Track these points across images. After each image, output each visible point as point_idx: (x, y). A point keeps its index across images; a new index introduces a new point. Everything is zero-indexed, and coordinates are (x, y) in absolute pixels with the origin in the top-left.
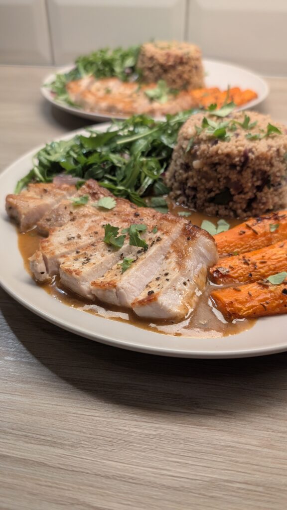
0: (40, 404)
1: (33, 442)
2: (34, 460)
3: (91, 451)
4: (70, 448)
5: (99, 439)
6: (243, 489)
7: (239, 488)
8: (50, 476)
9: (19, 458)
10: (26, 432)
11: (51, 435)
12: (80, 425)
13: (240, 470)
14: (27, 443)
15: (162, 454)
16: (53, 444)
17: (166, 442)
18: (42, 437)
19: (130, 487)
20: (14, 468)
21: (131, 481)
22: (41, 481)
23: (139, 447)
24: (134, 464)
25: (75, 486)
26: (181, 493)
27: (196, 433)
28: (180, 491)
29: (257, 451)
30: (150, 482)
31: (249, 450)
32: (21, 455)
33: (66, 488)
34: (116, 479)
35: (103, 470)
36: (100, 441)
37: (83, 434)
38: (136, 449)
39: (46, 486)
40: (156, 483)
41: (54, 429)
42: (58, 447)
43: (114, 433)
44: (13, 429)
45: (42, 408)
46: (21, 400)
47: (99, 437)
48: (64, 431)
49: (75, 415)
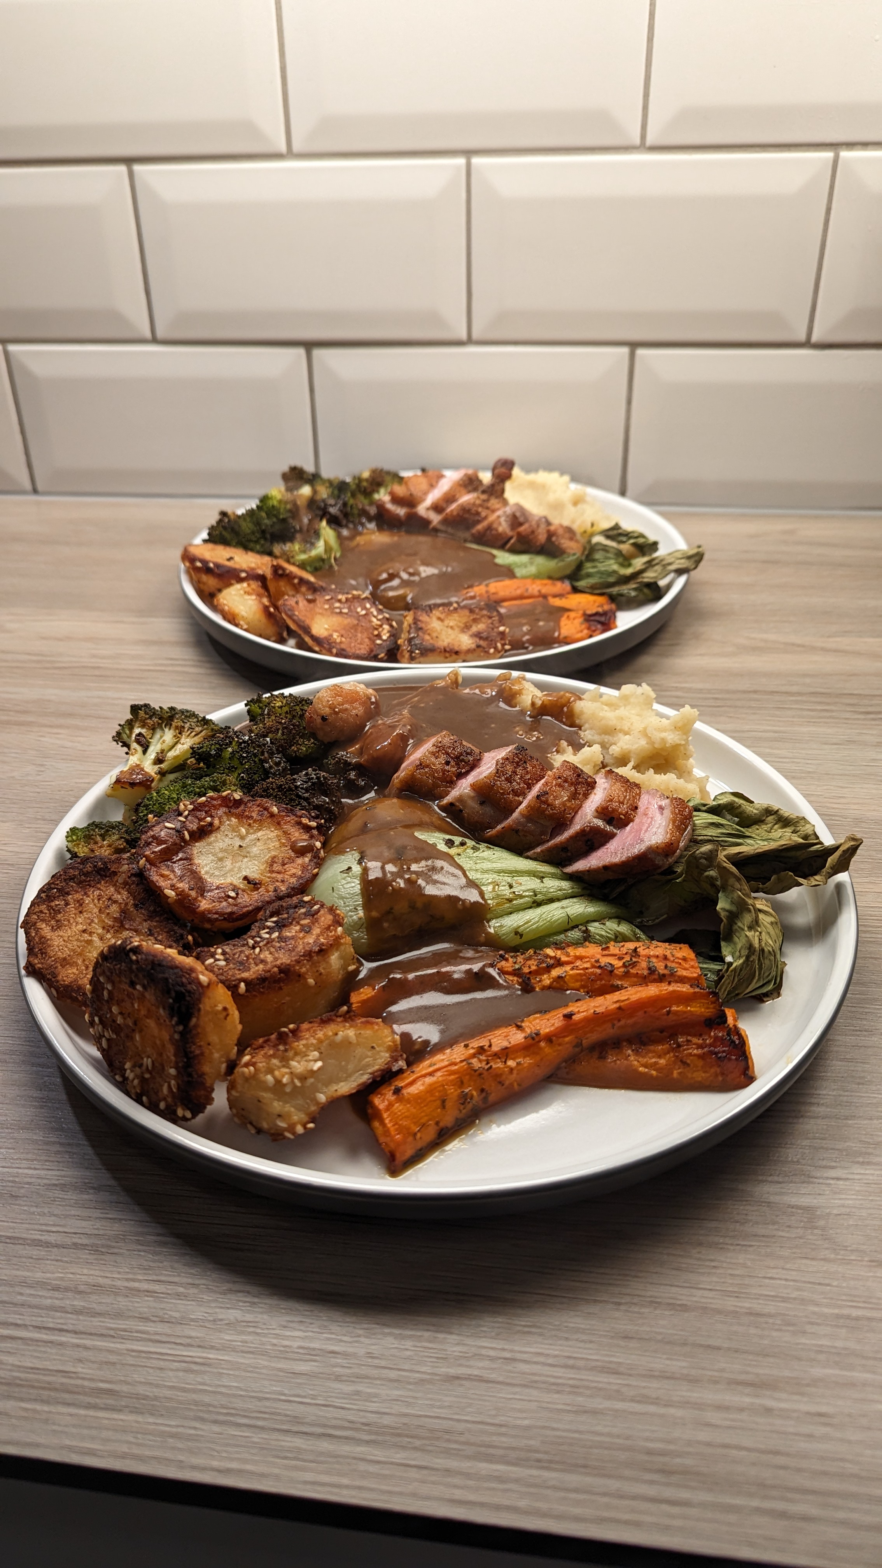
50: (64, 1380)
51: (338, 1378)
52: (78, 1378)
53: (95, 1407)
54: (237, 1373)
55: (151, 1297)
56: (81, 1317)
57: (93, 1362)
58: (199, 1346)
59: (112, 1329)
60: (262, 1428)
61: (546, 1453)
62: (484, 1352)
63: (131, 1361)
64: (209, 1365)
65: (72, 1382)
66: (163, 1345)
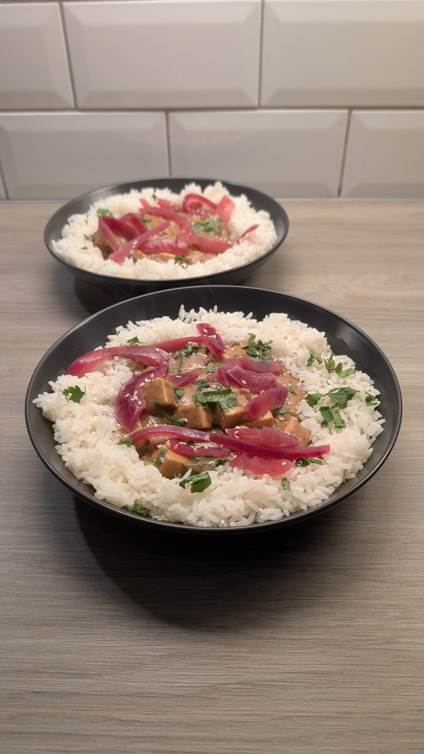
0: (66, 643)
1: (65, 676)
2: (69, 691)
3: (114, 677)
4: (97, 677)
5: (120, 666)
6: (236, 688)
7: (232, 688)
8: (83, 702)
9: (57, 692)
10: (58, 669)
11: (79, 668)
12: (102, 656)
13: (233, 674)
14: (60, 678)
15: (172, 670)
16: (82, 676)
17: (174, 660)
18: (72, 672)
19: (148, 700)
20: (53, 701)
21: (149, 695)
22: (76, 707)
23: (153, 667)
24: (151, 681)
25: (105, 706)
26: (188, 698)
27: (199, 648)
28: (187, 697)
29: (248, 656)
30: (163, 694)
31: (240, 656)
32: (57, 689)
33: (98, 709)
34: (137, 696)
35: (126, 690)
36: (121, 668)
37: (105, 664)
38: (150, 669)
39: (81, 710)
40: (168, 694)
41: (81, 663)
42: (87, 678)
43: (132, 658)
44: (46, 668)
45: (68, 646)
46: (48, 642)
47: (119, 664)
48: (90, 663)
49: (98, 648)
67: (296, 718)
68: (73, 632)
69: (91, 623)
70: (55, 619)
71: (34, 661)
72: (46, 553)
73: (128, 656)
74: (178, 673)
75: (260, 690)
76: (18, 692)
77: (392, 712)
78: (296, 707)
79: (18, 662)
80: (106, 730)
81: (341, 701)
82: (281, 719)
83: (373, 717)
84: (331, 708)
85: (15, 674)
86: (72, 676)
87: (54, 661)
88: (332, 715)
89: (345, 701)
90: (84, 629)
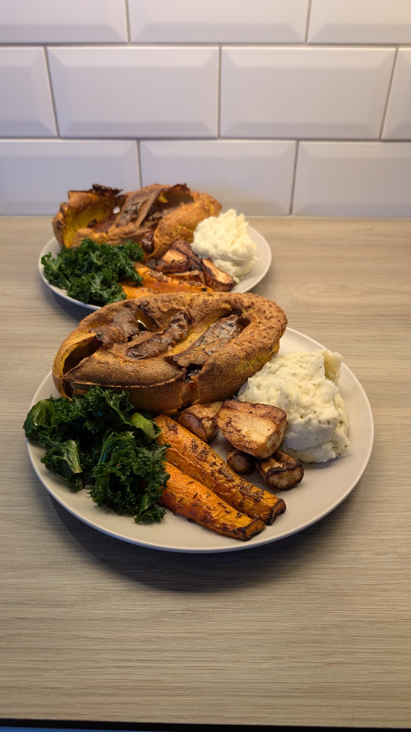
50: (159, 684)
51: (280, 669)
52: (164, 682)
53: (176, 695)
54: (235, 672)
55: (186, 640)
56: (157, 653)
57: (170, 674)
58: (215, 661)
59: (173, 657)
60: (254, 696)
61: (377, 693)
62: (340, 650)
63: (185, 671)
64: (222, 669)
65: (162, 684)
66: (198, 662)
67: (225, 635)
68: (51, 574)
69: (66, 566)
70: (37, 564)
71: (19, 596)
72: (29, 513)
73: (95, 591)
74: (135, 603)
75: (199, 614)
76: (6, 619)
77: (301, 629)
78: (226, 627)
79: (6, 596)
80: (76, 645)
81: (262, 621)
82: (215, 635)
83: (286, 633)
84: (255, 627)
85: (4, 606)
86: (50, 606)
87: (36, 595)
88: (255, 631)
89: (266, 621)
90: (60, 571)
